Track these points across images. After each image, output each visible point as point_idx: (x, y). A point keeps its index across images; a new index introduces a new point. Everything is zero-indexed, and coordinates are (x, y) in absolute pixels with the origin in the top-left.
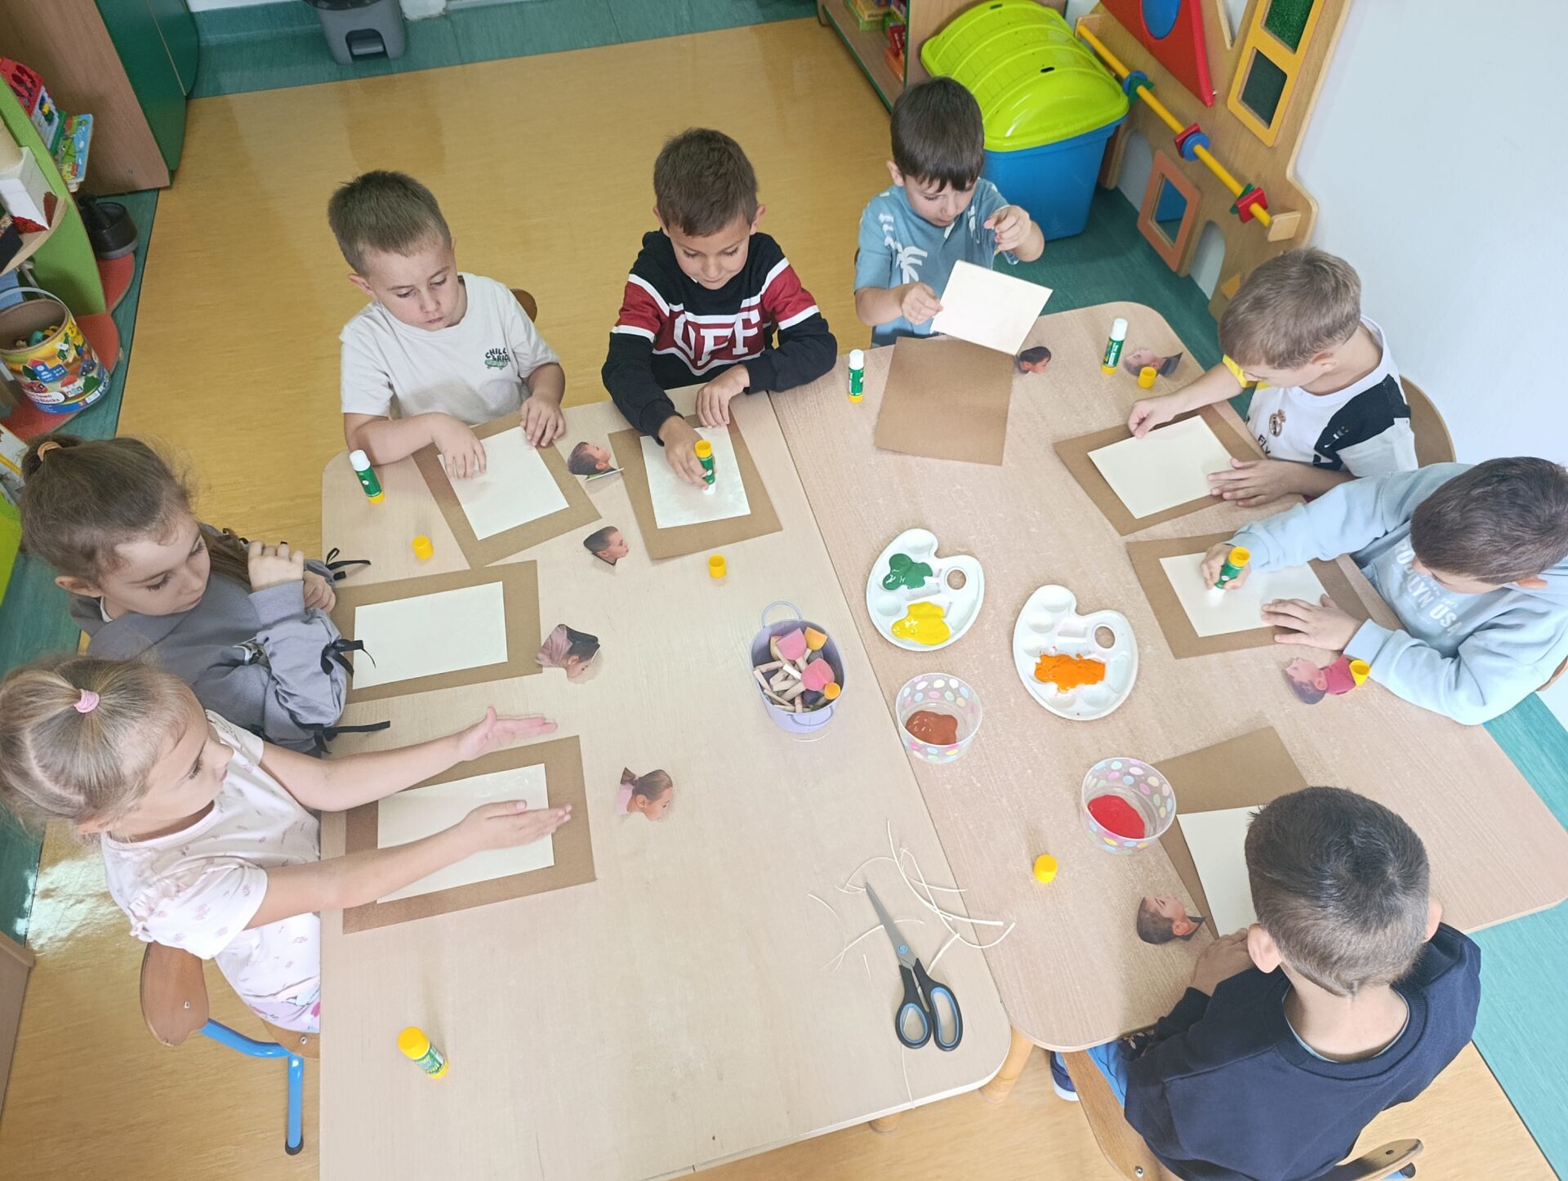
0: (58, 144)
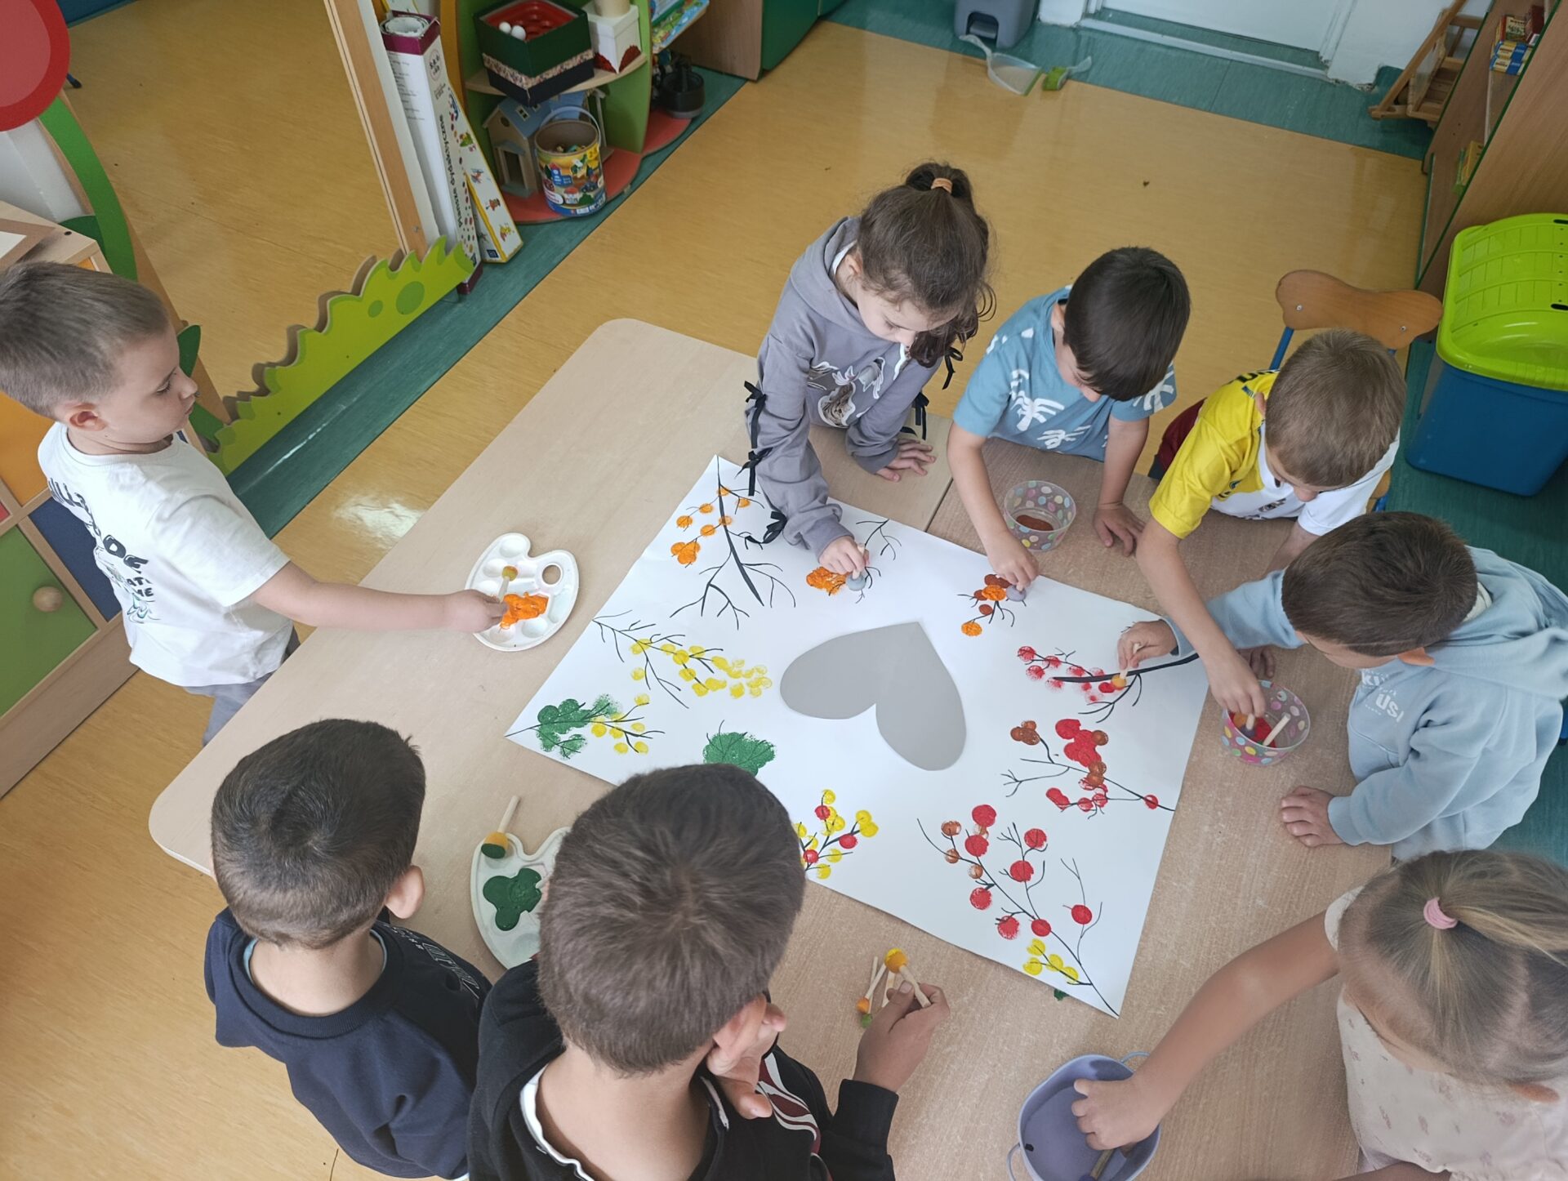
0: (670, 13)
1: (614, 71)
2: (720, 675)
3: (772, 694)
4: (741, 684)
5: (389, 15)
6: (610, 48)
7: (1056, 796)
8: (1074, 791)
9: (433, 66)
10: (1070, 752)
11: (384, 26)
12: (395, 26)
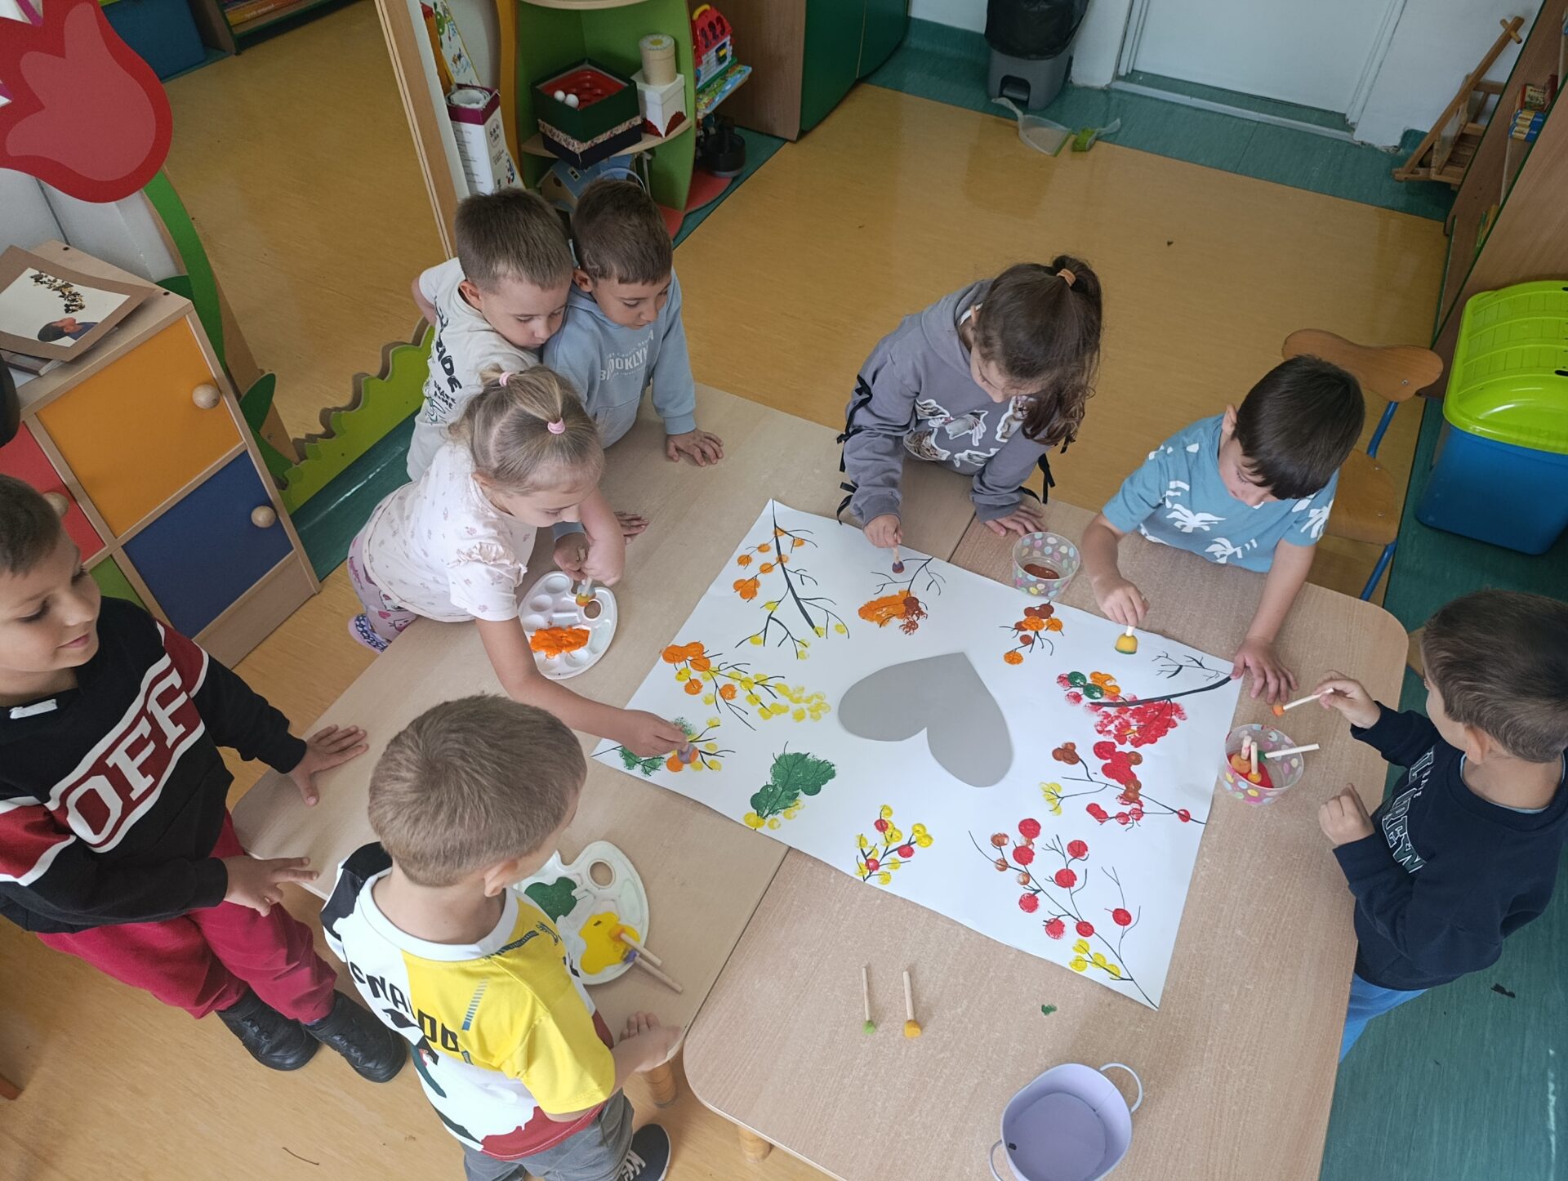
0: (714, 80)
1: (661, 136)
2: (783, 700)
3: (831, 719)
4: (802, 709)
5: (454, 87)
6: (657, 114)
7: (1095, 811)
8: (1113, 807)
9: (492, 135)
10: (1107, 770)
11: (449, 98)
12: (458, 98)
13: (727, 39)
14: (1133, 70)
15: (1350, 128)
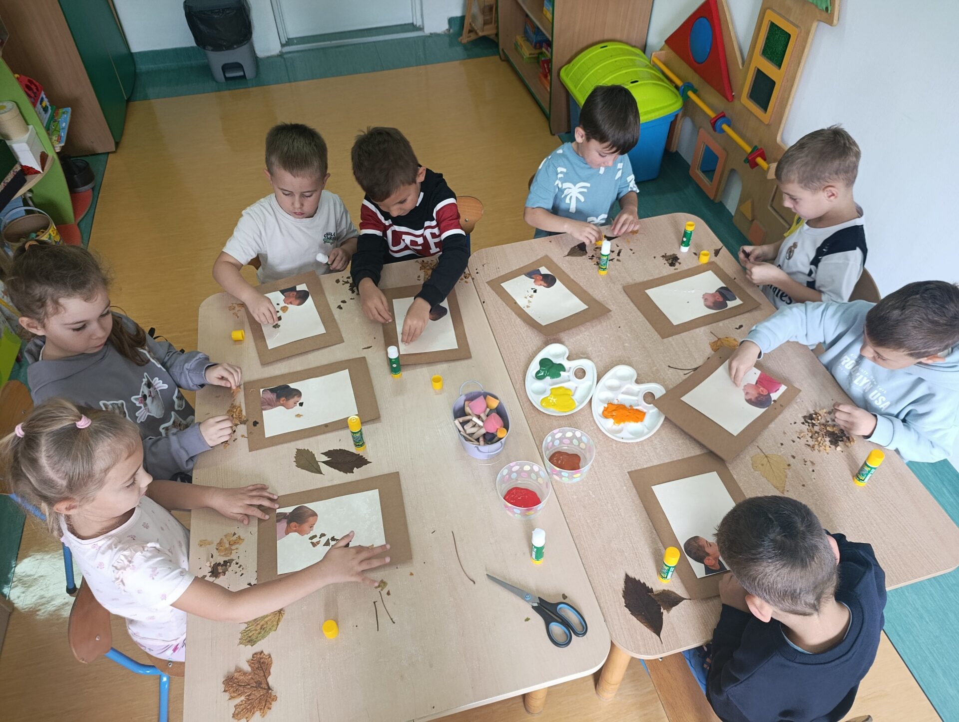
0: (50, 124)
1: (39, 172)
6: (27, 158)
13: (43, 95)
14: (288, 39)
15: (421, 29)
